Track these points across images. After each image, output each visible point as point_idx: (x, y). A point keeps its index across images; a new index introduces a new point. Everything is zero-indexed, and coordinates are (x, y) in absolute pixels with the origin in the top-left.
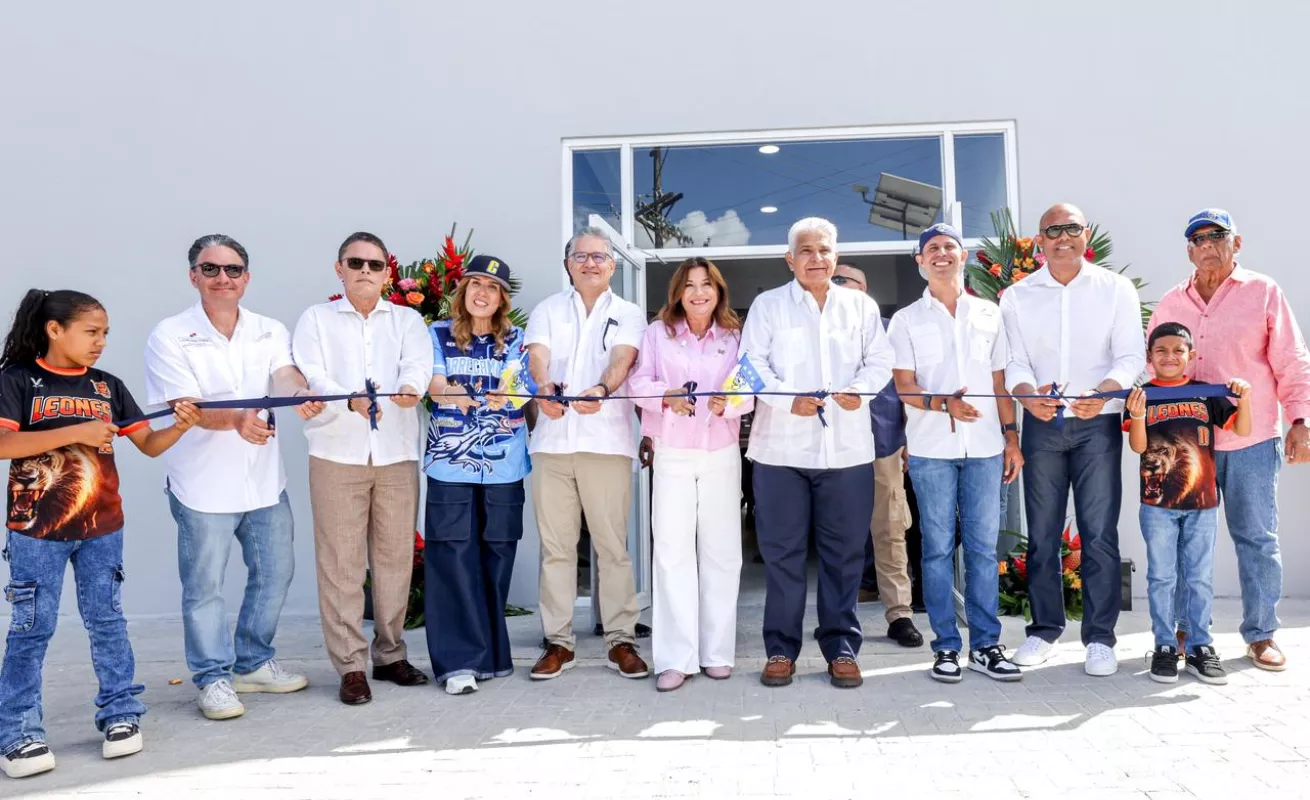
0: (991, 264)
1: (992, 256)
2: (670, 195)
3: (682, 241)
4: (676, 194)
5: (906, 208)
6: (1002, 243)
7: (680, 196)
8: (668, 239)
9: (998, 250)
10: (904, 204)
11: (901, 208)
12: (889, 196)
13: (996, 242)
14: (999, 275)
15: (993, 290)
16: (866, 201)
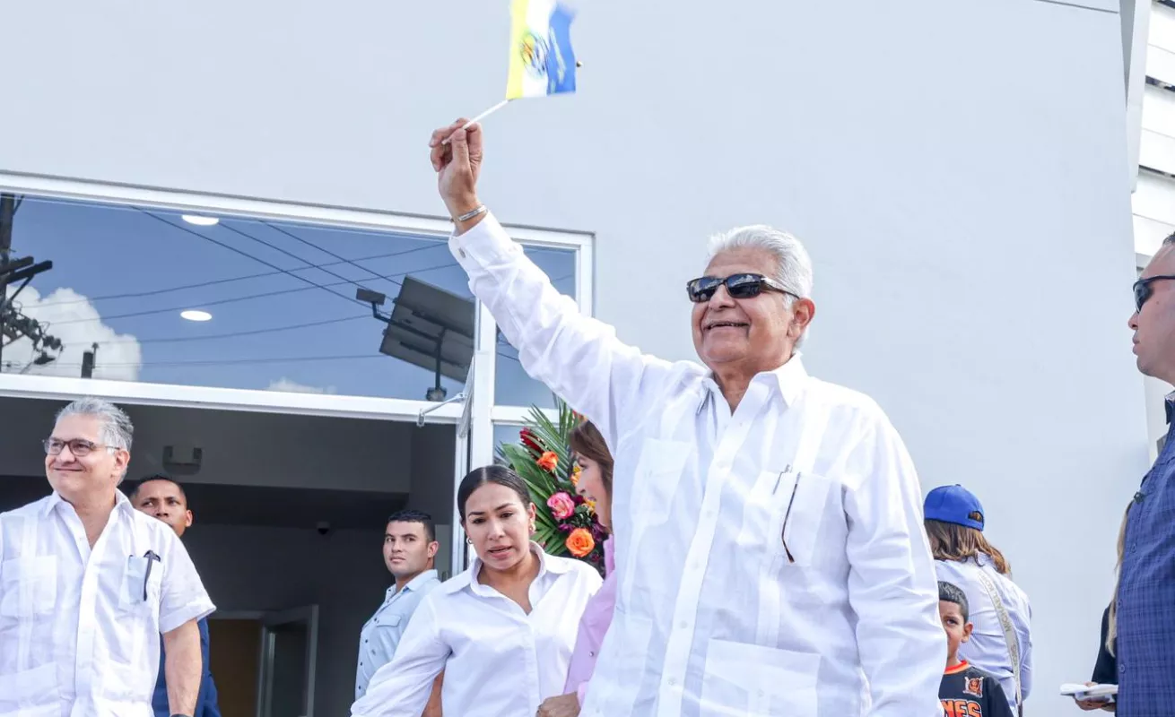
0: (541, 452)
1: (543, 436)
2: (30, 260)
3: (40, 344)
4: (37, 261)
5: (442, 335)
6: (562, 419)
7: (47, 266)
8: (14, 338)
9: (554, 430)
10: (440, 329)
11: (436, 335)
12: (416, 313)
13: (553, 416)
14: (553, 470)
15: (542, 493)
16: (377, 316)
